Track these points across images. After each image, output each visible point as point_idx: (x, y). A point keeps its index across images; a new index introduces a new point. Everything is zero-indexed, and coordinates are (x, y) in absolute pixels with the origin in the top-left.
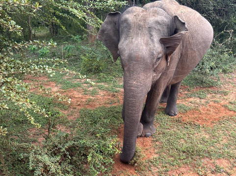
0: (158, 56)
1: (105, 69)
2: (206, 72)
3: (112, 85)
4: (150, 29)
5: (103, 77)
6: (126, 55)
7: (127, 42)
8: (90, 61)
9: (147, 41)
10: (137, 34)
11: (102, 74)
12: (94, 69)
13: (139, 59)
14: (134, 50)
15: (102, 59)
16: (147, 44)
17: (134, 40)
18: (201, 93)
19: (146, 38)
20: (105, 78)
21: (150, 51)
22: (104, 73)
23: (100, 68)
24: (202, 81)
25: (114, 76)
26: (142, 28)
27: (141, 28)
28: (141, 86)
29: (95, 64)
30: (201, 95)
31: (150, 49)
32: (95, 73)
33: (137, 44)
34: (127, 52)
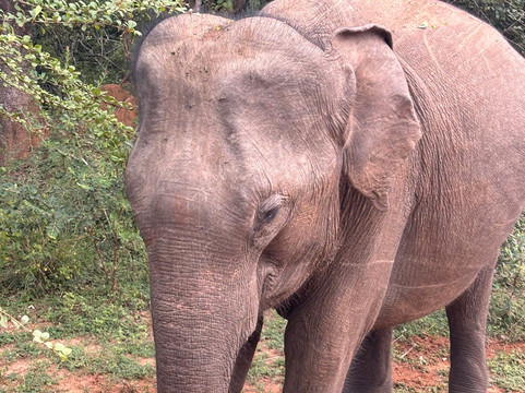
0: (260, 207)
1: (84, 276)
2: (517, 275)
3: (117, 346)
4: (225, 105)
5: (78, 311)
6: (146, 202)
7: (148, 151)
8: (15, 239)
9: (217, 150)
10: (182, 124)
11: (70, 298)
12: (30, 278)
13: (187, 220)
14: (169, 186)
15: (67, 229)
16: (216, 162)
17: (169, 146)
18: (507, 367)
19: (213, 138)
20: (85, 315)
21: (226, 188)
22: (79, 293)
23: (64, 270)
24: (505, 316)
25: (127, 304)
26: (198, 100)
27: (192, 103)
28: (206, 319)
29: (37, 252)
30: (505, 374)
31: (228, 180)
32: (36, 295)
33: (180, 162)
34: (147, 188)
